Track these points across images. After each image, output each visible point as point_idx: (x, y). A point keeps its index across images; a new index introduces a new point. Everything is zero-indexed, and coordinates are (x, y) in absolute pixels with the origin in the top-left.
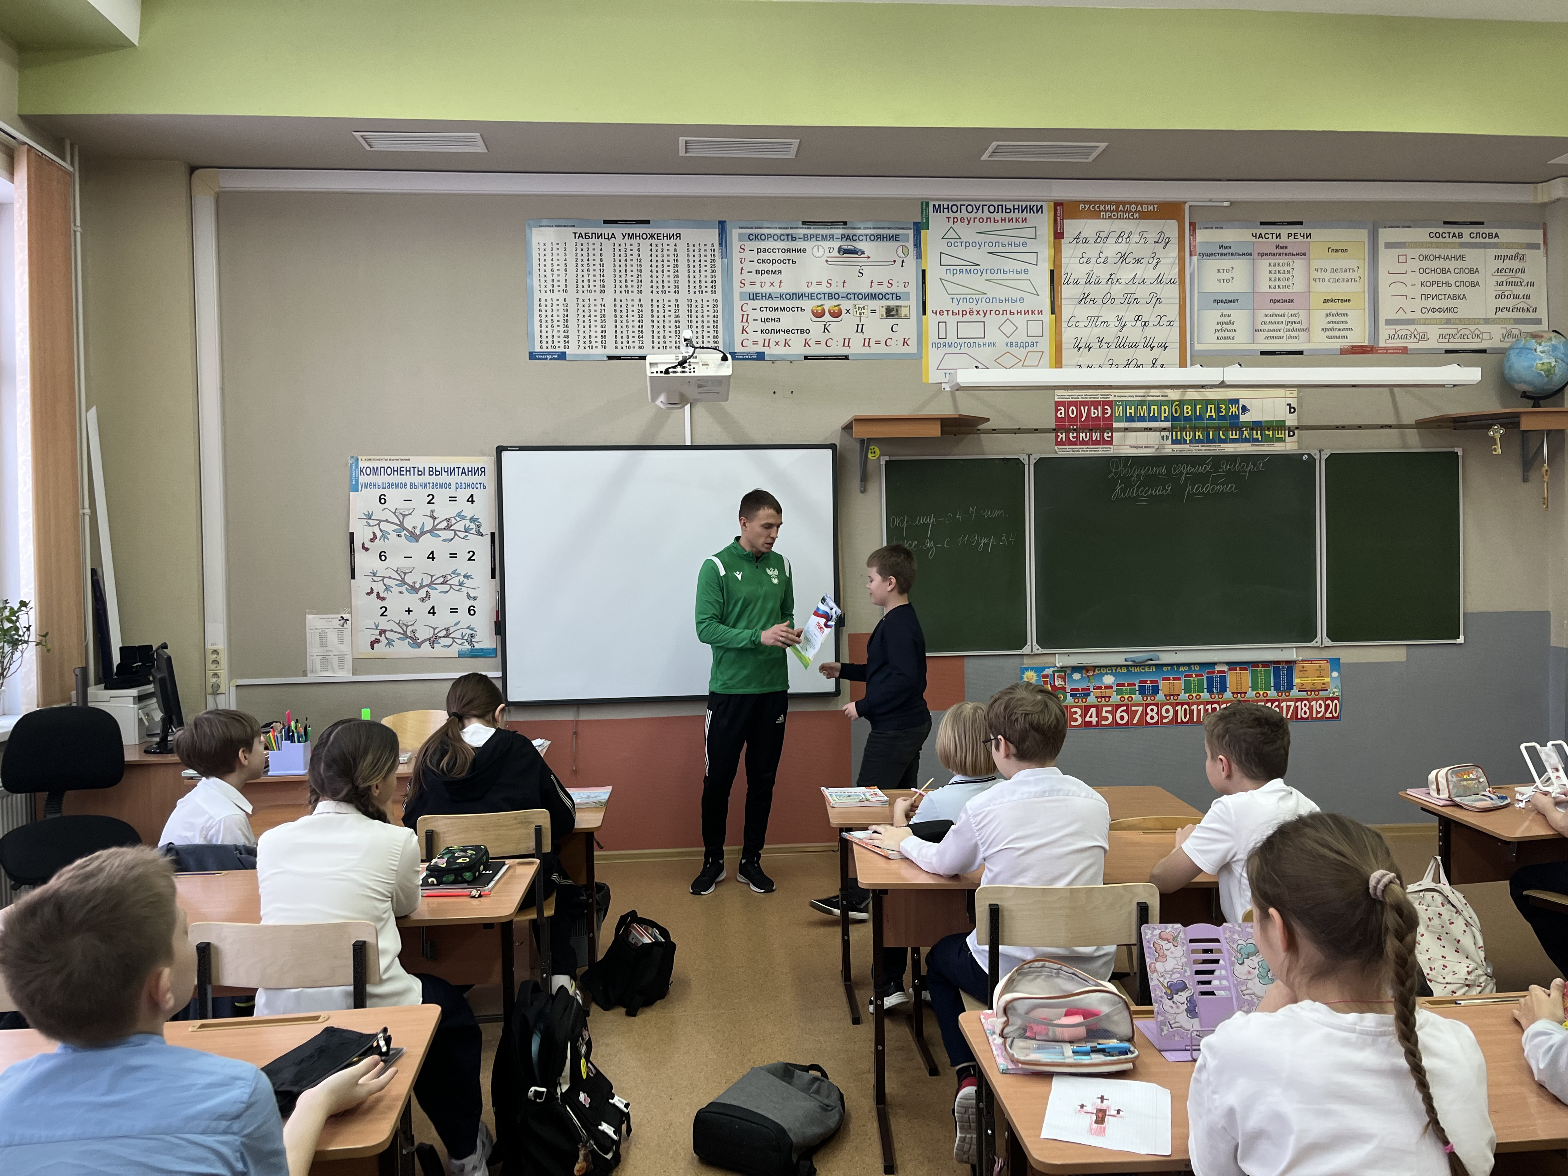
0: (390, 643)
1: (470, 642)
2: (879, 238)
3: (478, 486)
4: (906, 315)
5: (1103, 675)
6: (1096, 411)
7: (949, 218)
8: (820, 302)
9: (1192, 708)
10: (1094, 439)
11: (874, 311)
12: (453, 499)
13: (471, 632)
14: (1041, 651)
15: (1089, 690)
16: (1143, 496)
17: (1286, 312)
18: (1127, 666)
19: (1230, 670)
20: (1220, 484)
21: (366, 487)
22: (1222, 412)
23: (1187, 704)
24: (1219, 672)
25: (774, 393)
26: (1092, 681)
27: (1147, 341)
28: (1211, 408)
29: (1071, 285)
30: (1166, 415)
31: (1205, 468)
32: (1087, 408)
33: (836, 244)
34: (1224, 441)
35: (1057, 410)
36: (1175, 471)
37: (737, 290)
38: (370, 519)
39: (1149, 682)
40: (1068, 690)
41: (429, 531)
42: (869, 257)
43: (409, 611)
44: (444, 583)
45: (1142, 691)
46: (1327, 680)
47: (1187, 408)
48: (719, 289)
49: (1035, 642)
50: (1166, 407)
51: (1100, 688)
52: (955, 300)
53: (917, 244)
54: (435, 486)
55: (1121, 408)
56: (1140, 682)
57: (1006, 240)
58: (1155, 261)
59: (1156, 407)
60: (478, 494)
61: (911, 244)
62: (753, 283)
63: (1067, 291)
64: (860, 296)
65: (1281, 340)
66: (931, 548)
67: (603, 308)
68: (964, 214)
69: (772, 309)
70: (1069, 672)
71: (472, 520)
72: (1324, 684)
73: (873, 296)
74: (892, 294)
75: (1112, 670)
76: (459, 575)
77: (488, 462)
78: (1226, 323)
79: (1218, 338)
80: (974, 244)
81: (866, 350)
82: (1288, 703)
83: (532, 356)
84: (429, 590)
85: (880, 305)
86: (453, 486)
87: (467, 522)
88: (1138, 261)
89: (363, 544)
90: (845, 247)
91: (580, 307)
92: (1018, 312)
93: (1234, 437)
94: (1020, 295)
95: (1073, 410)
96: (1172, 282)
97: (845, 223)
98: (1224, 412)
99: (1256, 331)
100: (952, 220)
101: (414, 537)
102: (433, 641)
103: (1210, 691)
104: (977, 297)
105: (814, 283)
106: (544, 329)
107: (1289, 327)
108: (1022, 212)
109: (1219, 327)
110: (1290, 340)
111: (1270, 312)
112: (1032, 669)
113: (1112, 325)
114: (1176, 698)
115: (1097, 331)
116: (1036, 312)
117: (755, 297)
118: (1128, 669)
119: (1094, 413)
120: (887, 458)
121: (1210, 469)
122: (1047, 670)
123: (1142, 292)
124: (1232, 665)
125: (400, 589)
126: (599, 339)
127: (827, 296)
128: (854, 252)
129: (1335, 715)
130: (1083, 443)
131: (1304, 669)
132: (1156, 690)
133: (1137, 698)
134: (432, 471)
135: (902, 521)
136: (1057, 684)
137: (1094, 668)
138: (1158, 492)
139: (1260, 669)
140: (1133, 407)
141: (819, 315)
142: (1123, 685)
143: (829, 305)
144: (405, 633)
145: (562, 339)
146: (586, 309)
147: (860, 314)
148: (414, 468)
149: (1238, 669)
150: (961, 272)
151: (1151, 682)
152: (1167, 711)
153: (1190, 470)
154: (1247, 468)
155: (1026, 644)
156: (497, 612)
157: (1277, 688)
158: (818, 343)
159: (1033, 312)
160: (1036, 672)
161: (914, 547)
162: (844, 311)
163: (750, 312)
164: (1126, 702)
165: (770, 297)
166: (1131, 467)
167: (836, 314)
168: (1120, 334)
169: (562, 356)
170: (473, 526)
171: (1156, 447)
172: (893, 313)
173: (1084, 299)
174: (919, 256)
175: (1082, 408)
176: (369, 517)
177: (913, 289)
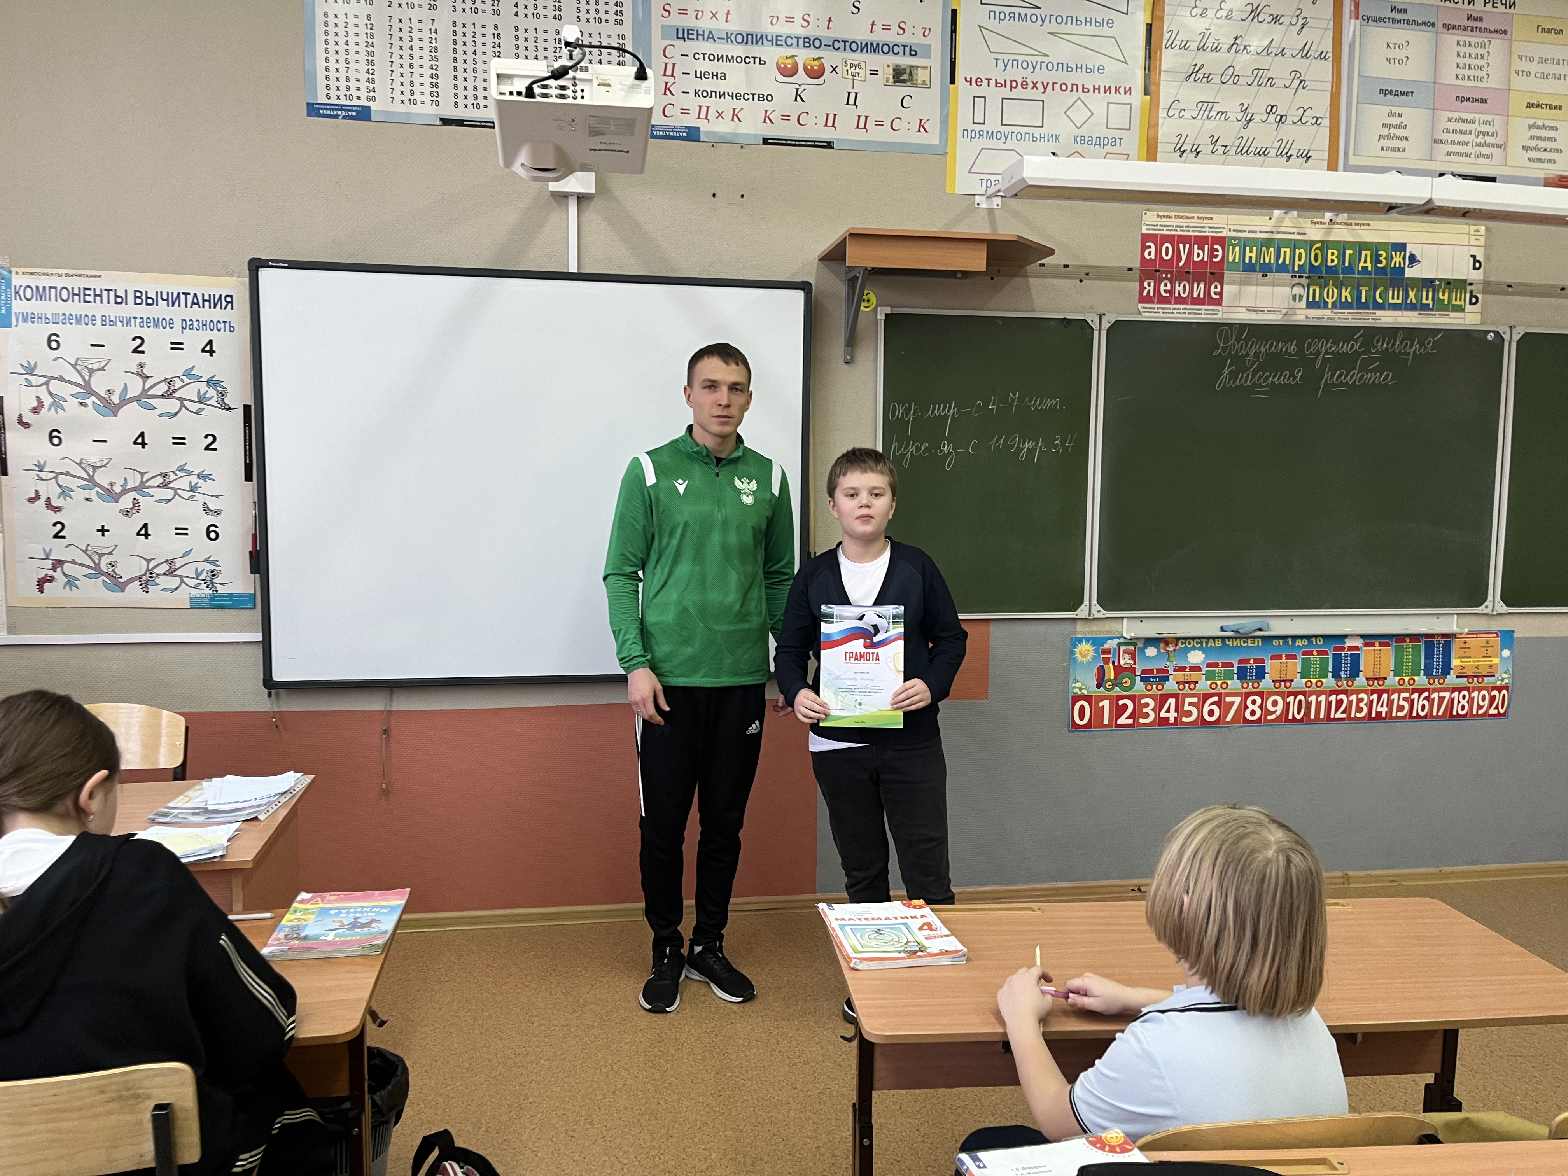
0: (71, 582)
1: (211, 585)
3: (221, 326)
4: (924, 82)
5: (1189, 650)
6: (1201, 252)
8: (790, 52)
9: (1310, 699)
10: (1195, 295)
11: (874, 72)
12: (177, 346)
13: (212, 567)
14: (1104, 614)
15: (1167, 672)
16: (1260, 386)
17: (1477, 116)
18: (1223, 638)
19: (1366, 645)
20: (1372, 371)
21: (25, 320)
22: (1381, 262)
23: (1304, 693)
24: (1350, 648)
25: (714, 195)
26: (1172, 659)
27: (1283, 146)
28: (1366, 255)
29: (1176, 51)
30: (1301, 263)
31: (1353, 345)
32: (1187, 246)
34: (1381, 307)
35: (1144, 248)
36: (1309, 348)
37: (657, 21)
38: (31, 374)
39: (1252, 662)
40: (1138, 672)
41: (136, 399)
43: (103, 531)
44: (164, 485)
45: (1242, 674)
46: (1496, 661)
47: (1333, 254)
48: (627, 18)
49: (1094, 602)
50: (1302, 251)
51: (1183, 669)
52: (1000, 63)
54: (145, 322)
55: (1237, 248)
56: (1240, 661)
58: (1301, 22)
59: (1288, 250)
60: (220, 340)
62: (682, 12)
63: (1170, 60)
64: (854, 46)
65: (1467, 159)
66: (949, 453)
67: (434, 36)
69: (713, 58)
70: (1140, 645)
71: (210, 383)
72: (1491, 667)
73: (874, 48)
74: (904, 46)
75: (1201, 643)
76: (189, 473)
77: (238, 287)
78: (1395, 127)
79: (1382, 148)
81: (861, 135)
82: (1442, 694)
83: (313, 110)
84: (138, 497)
85: (885, 63)
86: (177, 325)
87: (202, 386)
88: (1276, 19)
89: (20, 416)
91: (395, 31)
92: (1094, 89)
93: (1395, 301)
94: (1099, 61)
95: (1167, 248)
96: (1322, 56)
98: (1384, 261)
99: (1436, 141)
101: (110, 408)
102: (146, 581)
103: (1336, 675)
104: (1034, 59)
105: (782, 19)
106: (332, 65)
107: (1480, 140)
109: (1385, 132)
110: (1481, 160)
111: (1455, 115)
112: (1087, 640)
113: (1232, 116)
114: (1288, 684)
115: (1211, 127)
116: (1122, 90)
117: (685, 34)
118: (1223, 642)
119: (1198, 255)
120: (888, 310)
121: (1360, 348)
122: (1109, 641)
123: (1280, 68)
124: (1369, 639)
125: (86, 494)
126: (427, 89)
127: (801, 41)
129: (1502, 711)
130: (1180, 300)
131: (1467, 645)
132: (1261, 673)
133: (1234, 684)
134: (140, 297)
135: (907, 411)
136: (1122, 662)
137: (1177, 640)
138: (1281, 379)
139: (1408, 644)
140: (1254, 249)
141: (789, 72)
142: (1216, 665)
143: (804, 56)
144: (97, 568)
145: (363, 85)
146: (405, 35)
147: (853, 75)
148: (108, 290)
149: (1377, 644)
150: (1012, 17)
151: (1256, 661)
152: (1275, 703)
153: (1331, 347)
154: (1411, 348)
155: (1082, 602)
156: (254, 536)
157: (1428, 673)
158: (785, 118)
159: (1117, 90)
160: (1093, 644)
161: (924, 452)
162: (828, 69)
163: (677, 59)
164: (1219, 690)
165: (711, 37)
166: (1247, 340)
167: (816, 73)
168: (1243, 133)
169: (364, 114)
170: (212, 392)
171: (1284, 311)
172: (905, 77)
173: (1195, 74)
175: (1181, 246)
176: (30, 370)
177: (937, 41)
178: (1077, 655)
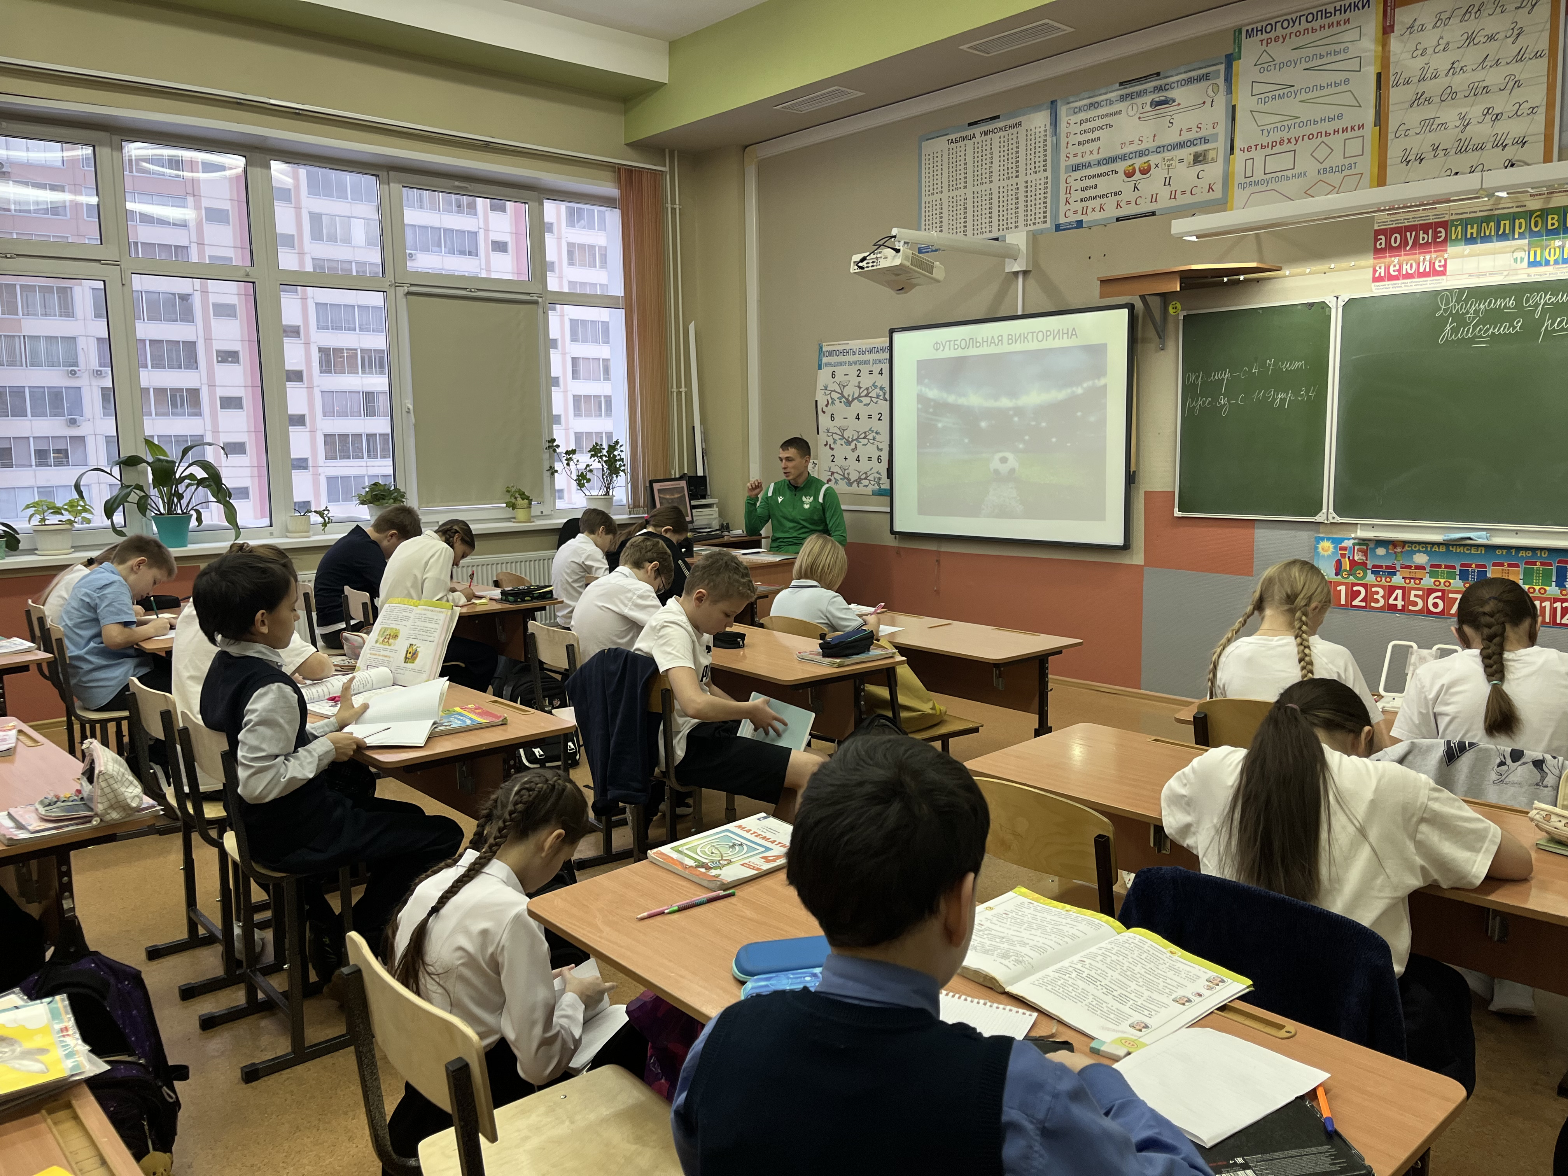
1: (879, 484)
2: (1190, 81)
3: (885, 361)
4: (1213, 159)
5: (1415, 552)
6: (1425, 236)
7: (1262, 41)
8: (1130, 162)
11: (1181, 161)
12: (871, 373)
13: (878, 476)
14: (1338, 519)
15: (1395, 568)
16: (1481, 337)
18: (1446, 545)
21: (826, 366)
25: (1090, 258)
26: (1399, 558)
27: (1498, 139)
29: (1401, 87)
30: (1521, 231)
32: (1414, 233)
33: (1148, 99)
35: (1375, 241)
36: (1527, 301)
37: (1063, 164)
38: (826, 389)
39: (1473, 566)
40: (1369, 566)
41: (857, 398)
42: (1179, 104)
43: (846, 459)
44: (864, 438)
45: (1464, 576)
47: (1553, 219)
48: (1049, 168)
49: (1331, 511)
50: (1525, 219)
51: (1409, 567)
52: (1265, 132)
53: (1228, 79)
54: (862, 362)
55: (1459, 228)
56: (1462, 565)
57: (1323, 50)
58: (1516, 33)
59: (1507, 222)
60: (885, 367)
61: (1221, 81)
62: (1075, 155)
63: (1396, 95)
64: (1170, 148)
66: (1225, 404)
67: (965, 201)
68: (1280, 31)
69: (1090, 177)
70: (1372, 545)
71: (882, 388)
73: (1181, 145)
74: (1201, 139)
75: (1426, 548)
76: (873, 431)
77: (886, 342)
80: (1288, 64)
81: (1173, 203)
84: (857, 443)
85: (1187, 153)
86: (871, 362)
87: (878, 390)
88: (1491, 38)
89: (823, 408)
90: (1157, 99)
91: (951, 204)
92: (1335, 132)
94: (1337, 110)
95: (1395, 238)
96: (1538, 55)
97: (1158, 74)
100: (1265, 42)
101: (849, 403)
102: (858, 481)
103: (1560, 585)
104: (1289, 123)
105: (1128, 143)
106: (927, 227)
108: (1345, 12)
112: (1328, 539)
113: (1451, 125)
115: (1432, 138)
116: (1356, 128)
117: (1076, 168)
118: (1447, 549)
119: (1423, 239)
120: (1185, 313)
122: (1346, 541)
123: (1495, 76)
125: (841, 442)
126: (963, 229)
127: (1137, 154)
128: (1165, 102)
130: (1408, 276)
133: (1457, 583)
134: (861, 352)
135: (1197, 378)
136: (1356, 558)
137: (1404, 543)
138: (1503, 329)
140: (1475, 226)
141: (1129, 175)
142: (1439, 566)
143: (1139, 162)
144: (844, 475)
146: (955, 204)
147: (1169, 166)
148: (850, 350)
150: (1274, 97)
151: (1477, 566)
153: (1550, 299)
155: (1321, 510)
158: (1128, 203)
159: (1352, 128)
160: (1333, 543)
161: (1208, 404)
162: (1153, 166)
163: (1073, 183)
164: (1442, 587)
165: (1090, 165)
166: (1466, 301)
167: (1145, 171)
168: (1462, 135)
170: (882, 392)
171: (1505, 273)
172: (1201, 158)
173: (1419, 100)
174: (1229, 91)
175: (1408, 234)
177: (1222, 131)
178: (1320, 550)
